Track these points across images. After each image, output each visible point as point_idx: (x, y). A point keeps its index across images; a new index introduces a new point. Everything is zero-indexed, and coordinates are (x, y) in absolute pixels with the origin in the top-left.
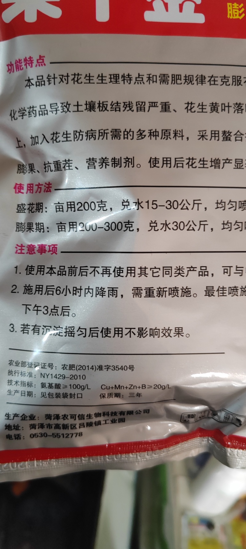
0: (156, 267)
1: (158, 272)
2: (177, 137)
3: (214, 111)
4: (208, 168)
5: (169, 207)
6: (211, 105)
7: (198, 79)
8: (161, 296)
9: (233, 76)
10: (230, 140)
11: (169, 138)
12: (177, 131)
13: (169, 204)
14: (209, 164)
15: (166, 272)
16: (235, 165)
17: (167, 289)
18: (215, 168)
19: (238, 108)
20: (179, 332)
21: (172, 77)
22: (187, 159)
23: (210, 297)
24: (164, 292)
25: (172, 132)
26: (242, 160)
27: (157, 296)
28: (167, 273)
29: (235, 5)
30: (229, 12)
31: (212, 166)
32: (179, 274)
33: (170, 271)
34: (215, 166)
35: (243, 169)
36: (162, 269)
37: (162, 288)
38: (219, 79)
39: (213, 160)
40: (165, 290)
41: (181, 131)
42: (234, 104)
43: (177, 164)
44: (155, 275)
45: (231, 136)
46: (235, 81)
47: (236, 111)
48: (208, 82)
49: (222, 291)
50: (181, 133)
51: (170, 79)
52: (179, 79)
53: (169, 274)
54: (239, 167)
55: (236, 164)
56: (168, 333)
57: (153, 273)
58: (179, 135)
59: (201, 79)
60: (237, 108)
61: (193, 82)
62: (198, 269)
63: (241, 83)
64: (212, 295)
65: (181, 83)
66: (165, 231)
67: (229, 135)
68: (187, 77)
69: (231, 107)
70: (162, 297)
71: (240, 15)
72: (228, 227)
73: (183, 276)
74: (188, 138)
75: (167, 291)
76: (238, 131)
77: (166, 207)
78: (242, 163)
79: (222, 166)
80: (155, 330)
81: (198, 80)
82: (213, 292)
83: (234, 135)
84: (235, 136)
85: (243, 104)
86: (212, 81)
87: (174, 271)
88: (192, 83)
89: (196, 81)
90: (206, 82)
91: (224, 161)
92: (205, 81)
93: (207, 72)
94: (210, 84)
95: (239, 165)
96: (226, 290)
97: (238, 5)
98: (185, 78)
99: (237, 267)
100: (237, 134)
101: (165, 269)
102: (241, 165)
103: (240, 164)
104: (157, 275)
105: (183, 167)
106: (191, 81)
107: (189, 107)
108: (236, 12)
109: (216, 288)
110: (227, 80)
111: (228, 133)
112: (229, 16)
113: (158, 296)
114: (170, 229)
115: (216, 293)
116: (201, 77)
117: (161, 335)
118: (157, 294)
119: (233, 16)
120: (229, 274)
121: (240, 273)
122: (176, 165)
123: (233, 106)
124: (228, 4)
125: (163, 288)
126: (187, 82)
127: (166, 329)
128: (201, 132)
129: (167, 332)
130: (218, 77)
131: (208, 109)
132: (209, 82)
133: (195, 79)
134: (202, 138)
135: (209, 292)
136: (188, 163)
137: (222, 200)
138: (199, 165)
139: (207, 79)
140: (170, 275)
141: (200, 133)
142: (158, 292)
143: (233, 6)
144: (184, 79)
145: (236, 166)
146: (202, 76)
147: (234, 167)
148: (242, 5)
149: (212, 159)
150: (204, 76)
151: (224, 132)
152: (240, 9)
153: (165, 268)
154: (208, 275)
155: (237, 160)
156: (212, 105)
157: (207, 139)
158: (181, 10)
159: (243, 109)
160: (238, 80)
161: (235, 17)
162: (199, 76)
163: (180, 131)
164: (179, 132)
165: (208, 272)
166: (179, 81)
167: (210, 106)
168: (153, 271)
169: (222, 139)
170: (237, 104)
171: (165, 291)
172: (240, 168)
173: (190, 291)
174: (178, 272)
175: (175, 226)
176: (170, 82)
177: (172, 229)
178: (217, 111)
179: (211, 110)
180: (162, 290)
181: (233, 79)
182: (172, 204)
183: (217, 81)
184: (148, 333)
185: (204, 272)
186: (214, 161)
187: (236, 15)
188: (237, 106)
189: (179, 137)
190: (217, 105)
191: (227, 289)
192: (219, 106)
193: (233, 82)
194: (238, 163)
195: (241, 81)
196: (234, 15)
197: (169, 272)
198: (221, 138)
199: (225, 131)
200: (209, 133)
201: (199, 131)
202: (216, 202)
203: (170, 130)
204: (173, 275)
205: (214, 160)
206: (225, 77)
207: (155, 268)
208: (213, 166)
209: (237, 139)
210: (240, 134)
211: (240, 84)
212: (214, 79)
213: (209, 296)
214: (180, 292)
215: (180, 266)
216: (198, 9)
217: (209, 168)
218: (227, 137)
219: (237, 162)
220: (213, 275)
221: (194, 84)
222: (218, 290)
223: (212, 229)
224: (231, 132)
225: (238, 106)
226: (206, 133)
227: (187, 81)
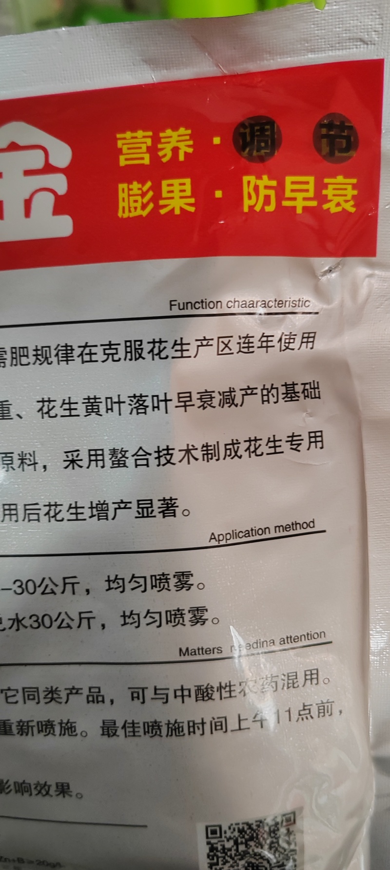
0: (12, 688)
1: (14, 696)
2: (25, 466)
3: (93, 412)
4: (85, 520)
5: (19, 590)
6: (87, 401)
7: (60, 352)
8: (24, 734)
9: (126, 342)
10: (125, 466)
11: (12, 467)
12: (26, 454)
13: (20, 587)
14: (87, 512)
15: (29, 695)
16: (138, 511)
17: (34, 724)
18: (99, 519)
19: (137, 405)
20: (63, 790)
21: (12, 353)
22: (45, 506)
23: (111, 738)
24: (30, 728)
25: (16, 457)
26: (151, 500)
27: (18, 733)
28: (31, 697)
29: (135, 186)
30: (121, 204)
31: (92, 516)
32: (52, 699)
33: (36, 694)
34: (99, 516)
35: (155, 516)
36: (21, 691)
37: (25, 722)
38: (99, 350)
39: (94, 505)
40: (30, 724)
41: (32, 453)
42: (129, 397)
43: (29, 514)
44: (10, 700)
45: (127, 458)
46: (131, 352)
47: (135, 411)
48: (78, 356)
49: (131, 728)
50: (32, 458)
51: (8, 356)
52: (24, 356)
53: (34, 699)
54: (145, 515)
55: (140, 510)
56: (45, 790)
57: (7, 698)
58: (28, 462)
59: (64, 352)
60: (135, 404)
61: (50, 360)
62: (86, 692)
63: (143, 355)
64: (114, 734)
65: (29, 364)
66: (18, 630)
67: (123, 456)
68: (39, 350)
69: (124, 402)
70: (27, 735)
71: (144, 207)
72: (133, 621)
73: (61, 703)
74: (45, 467)
75: (34, 726)
76: (141, 448)
77: (15, 591)
78: (152, 507)
79: (112, 516)
80: (23, 785)
81: (60, 355)
82: (116, 731)
83: (133, 456)
84: (136, 457)
85: (147, 396)
86: (86, 354)
87: (42, 695)
88: (50, 362)
89: (55, 356)
90: (75, 358)
91: (116, 506)
92: (72, 357)
93: (75, 337)
94: (83, 362)
95: (145, 510)
96: (139, 727)
97: (140, 186)
98: (35, 353)
99: (156, 689)
100: (138, 454)
101: (27, 692)
102: (150, 510)
103: (147, 508)
104: (14, 701)
105: (38, 520)
106: (47, 358)
107: (45, 407)
108: (136, 201)
109: (120, 724)
110: (114, 351)
111: (120, 453)
112: (120, 214)
113: (20, 733)
114: (26, 627)
115: (120, 732)
116: (64, 348)
117: (34, 792)
118: (17, 731)
119: (130, 211)
120: (141, 700)
121: (163, 698)
122: (27, 517)
123: (128, 401)
124: (121, 186)
125: (28, 722)
126: (40, 360)
127: (42, 784)
128: (69, 454)
129: (43, 789)
130: (96, 346)
131: (81, 409)
132: (81, 357)
133: (54, 352)
134: (71, 465)
135: (108, 729)
136: (48, 513)
137: (117, 576)
138: (67, 516)
139: (77, 352)
140: (37, 700)
141: (67, 456)
142: (19, 727)
143: (129, 190)
144: (34, 355)
145: (139, 514)
146: (66, 346)
147: (137, 515)
148: (149, 184)
149: (92, 502)
150: (71, 346)
151: (114, 452)
152: (143, 195)
153: (26, 690)
154: (103, 701)
155: (140, 502)
156: (89, 402)
157: (81, 467)
158: (27, 214)
159: (147, 407)
160: (136, 349)
161: (133, 214)
162: (62, 347)
163: (30, 454)
164: (28, 456)
165: (103, 697)
166: (24, 360)
167: (84, 403)
168: (6, 694)
169: (111, 465)
170: (135, 396)
171: (32, 727)
172: (148, 516)
173: (75, 727)
174: (50, 696)
175: (34, 621)
176: (8, 362)
177: (29, 628)
178: (98, 414)
179: (87, 412)
180: (26, 724)
181: (126, 347)
182: (24, 586)
183: (95, 354)
184: (12, 787)
185: (95, 697)
186: (96, 507)
187: (136, 208)
188: (135, 401)
189: (29, 465)
190: (97, 400)
191: (141, 725)
192: (101, 402)
193: (127, 352)
194: (143, 508)
195: (142, 349)
196: (133, 209)
197: (34, 695)
198: (108, 463)
199: (114, 449)
200: (84, 455)
201: (66, 452)
202: (107, 579)
203: (12, 453)
204: (42, 701)
205: (97, 504)
206: (110, 344)
207: (9, 689)
208: (95, 516)
209: (139, 462)
210: (144, 453)
211: (140, 356)
212: (90, 350)
213: (109, 737)
214: (57, 729)
215: (52, 687)
216: (61, 206)
217: (88, 519)
218: (119, 461)
219: (141, 506)
220: (112, 702)
221: (52, 362)
222: (124, 727)
223: (103, 626)
224: (126, 451)
225: (138, 400)
226: (77, 456)
227: (40, 357)
